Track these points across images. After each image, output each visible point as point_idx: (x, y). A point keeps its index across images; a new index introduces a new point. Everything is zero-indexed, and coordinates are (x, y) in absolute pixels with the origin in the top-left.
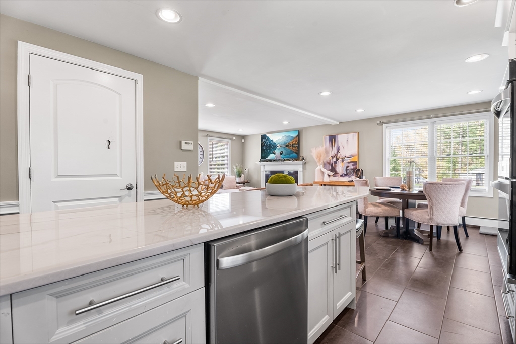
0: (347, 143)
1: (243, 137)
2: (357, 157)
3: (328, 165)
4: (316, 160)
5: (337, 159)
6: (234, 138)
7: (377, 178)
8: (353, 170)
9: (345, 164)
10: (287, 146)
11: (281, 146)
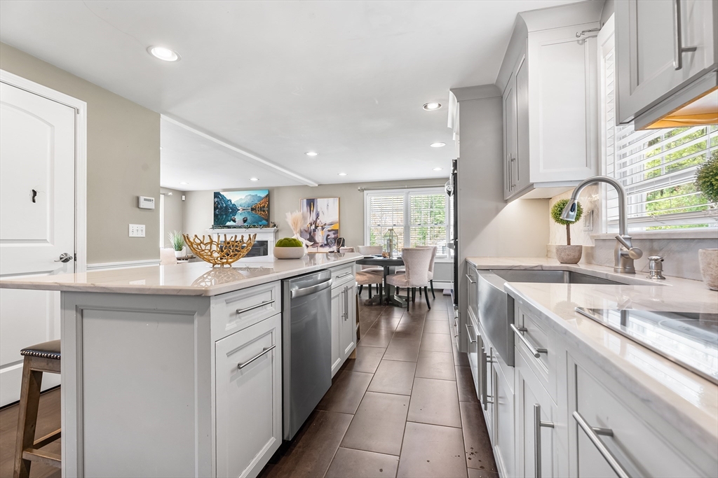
0: (327, 208)
1: (184, 193)
2: (338, 224)
3: (305, 233)
4: (292, 228)
5: (316, 227)
6: (170, 194)
7: (360, 246)
8: (335, 239)
9: (325, 232)
10: (252, 209)
11: (243, 210)
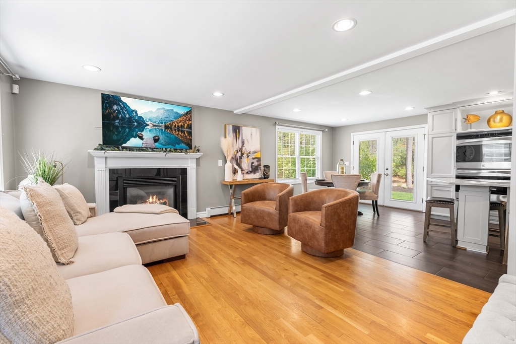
0: (251, 137)
2: (260, 153)
5: (242, 154)
9: (250, 159)
10: (166, 127)
11: (154, 126)
